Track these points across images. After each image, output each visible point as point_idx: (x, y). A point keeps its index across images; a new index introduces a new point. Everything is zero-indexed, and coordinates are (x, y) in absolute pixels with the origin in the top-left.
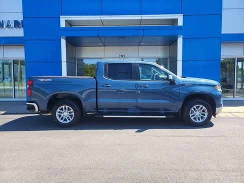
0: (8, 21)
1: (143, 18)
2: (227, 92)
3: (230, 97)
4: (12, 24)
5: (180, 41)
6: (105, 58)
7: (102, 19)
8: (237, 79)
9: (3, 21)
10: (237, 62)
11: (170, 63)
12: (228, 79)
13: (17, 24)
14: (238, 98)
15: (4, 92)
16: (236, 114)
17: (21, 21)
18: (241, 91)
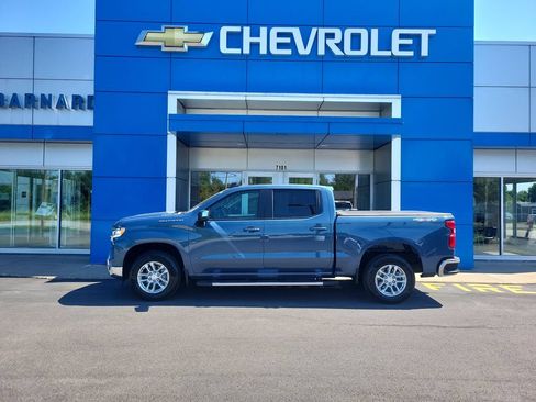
0: (62, 96)
1: (326, 100)
2: (486, 242)
3: (492, 253)
4: (69, 103)
5: (396, 144)
6: (247, 170)
7: (248, 98)
8: (505, 216)
9: (50, 96)
10: (505, 183)
11: (375, 184)
12: (487, 216)
13: (78, 102)
14: (508, 255)
15: (30, 233)
16: (506, 287)
17: (86, 98)
18: (514, 241)
